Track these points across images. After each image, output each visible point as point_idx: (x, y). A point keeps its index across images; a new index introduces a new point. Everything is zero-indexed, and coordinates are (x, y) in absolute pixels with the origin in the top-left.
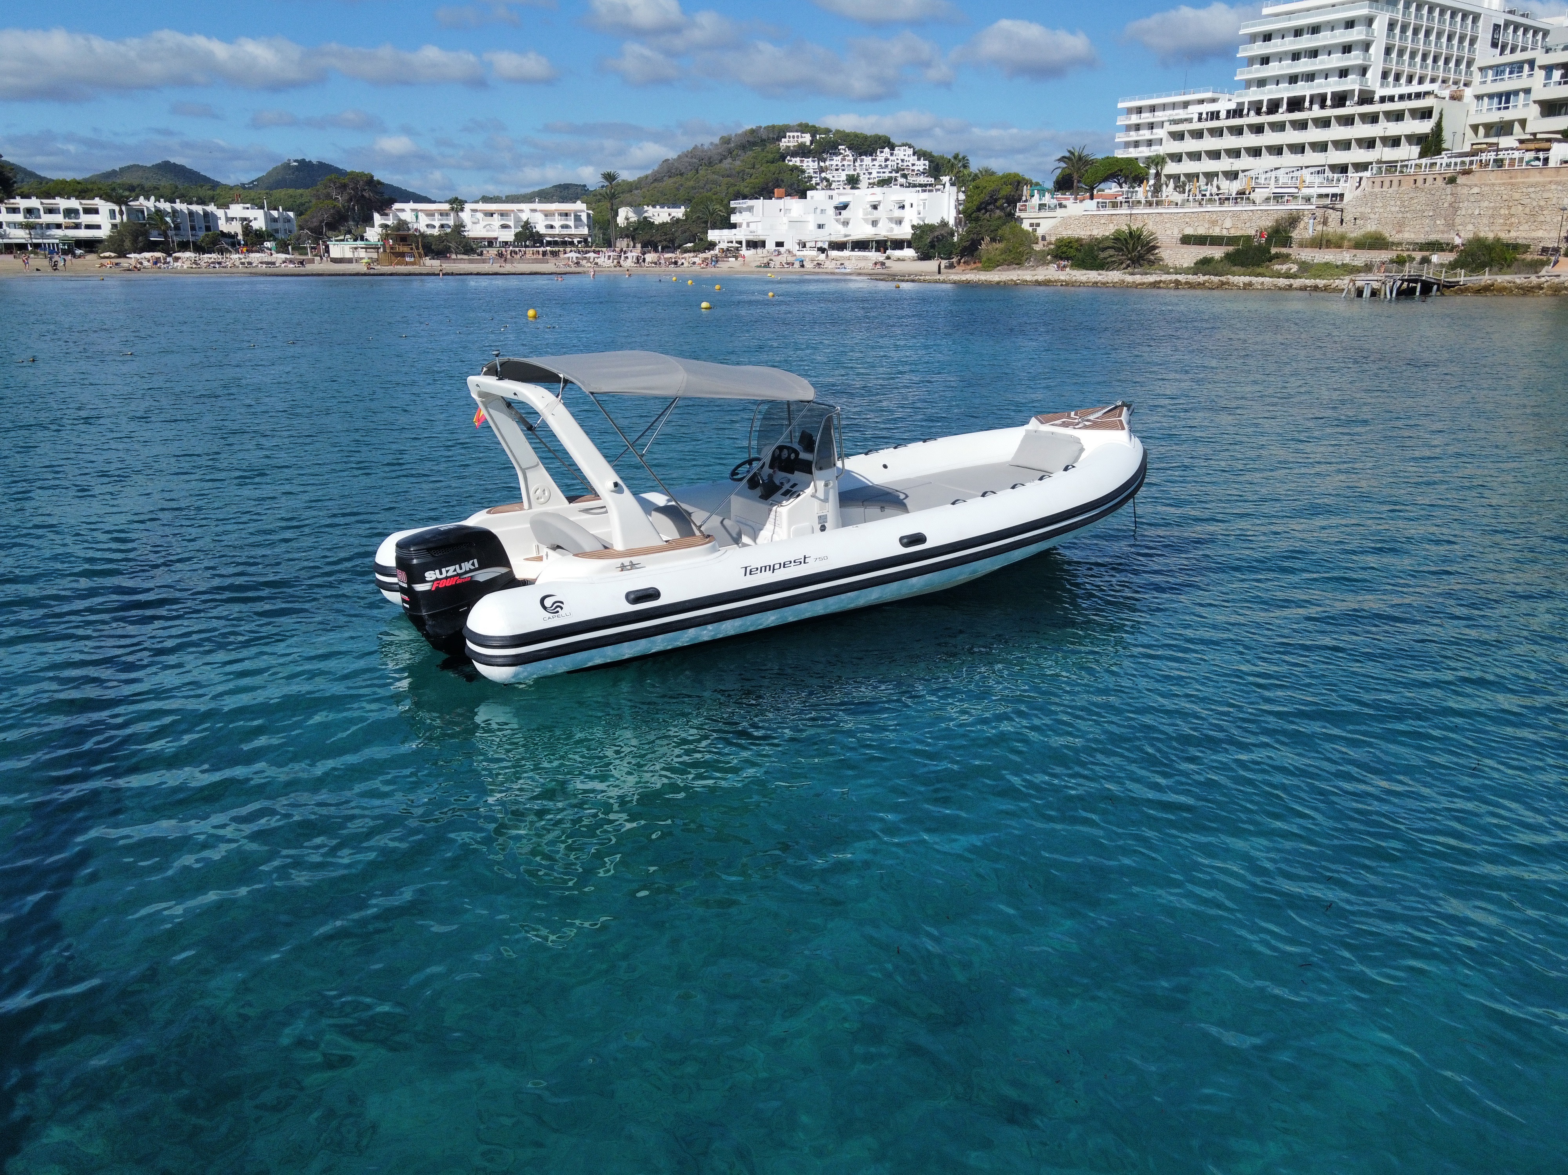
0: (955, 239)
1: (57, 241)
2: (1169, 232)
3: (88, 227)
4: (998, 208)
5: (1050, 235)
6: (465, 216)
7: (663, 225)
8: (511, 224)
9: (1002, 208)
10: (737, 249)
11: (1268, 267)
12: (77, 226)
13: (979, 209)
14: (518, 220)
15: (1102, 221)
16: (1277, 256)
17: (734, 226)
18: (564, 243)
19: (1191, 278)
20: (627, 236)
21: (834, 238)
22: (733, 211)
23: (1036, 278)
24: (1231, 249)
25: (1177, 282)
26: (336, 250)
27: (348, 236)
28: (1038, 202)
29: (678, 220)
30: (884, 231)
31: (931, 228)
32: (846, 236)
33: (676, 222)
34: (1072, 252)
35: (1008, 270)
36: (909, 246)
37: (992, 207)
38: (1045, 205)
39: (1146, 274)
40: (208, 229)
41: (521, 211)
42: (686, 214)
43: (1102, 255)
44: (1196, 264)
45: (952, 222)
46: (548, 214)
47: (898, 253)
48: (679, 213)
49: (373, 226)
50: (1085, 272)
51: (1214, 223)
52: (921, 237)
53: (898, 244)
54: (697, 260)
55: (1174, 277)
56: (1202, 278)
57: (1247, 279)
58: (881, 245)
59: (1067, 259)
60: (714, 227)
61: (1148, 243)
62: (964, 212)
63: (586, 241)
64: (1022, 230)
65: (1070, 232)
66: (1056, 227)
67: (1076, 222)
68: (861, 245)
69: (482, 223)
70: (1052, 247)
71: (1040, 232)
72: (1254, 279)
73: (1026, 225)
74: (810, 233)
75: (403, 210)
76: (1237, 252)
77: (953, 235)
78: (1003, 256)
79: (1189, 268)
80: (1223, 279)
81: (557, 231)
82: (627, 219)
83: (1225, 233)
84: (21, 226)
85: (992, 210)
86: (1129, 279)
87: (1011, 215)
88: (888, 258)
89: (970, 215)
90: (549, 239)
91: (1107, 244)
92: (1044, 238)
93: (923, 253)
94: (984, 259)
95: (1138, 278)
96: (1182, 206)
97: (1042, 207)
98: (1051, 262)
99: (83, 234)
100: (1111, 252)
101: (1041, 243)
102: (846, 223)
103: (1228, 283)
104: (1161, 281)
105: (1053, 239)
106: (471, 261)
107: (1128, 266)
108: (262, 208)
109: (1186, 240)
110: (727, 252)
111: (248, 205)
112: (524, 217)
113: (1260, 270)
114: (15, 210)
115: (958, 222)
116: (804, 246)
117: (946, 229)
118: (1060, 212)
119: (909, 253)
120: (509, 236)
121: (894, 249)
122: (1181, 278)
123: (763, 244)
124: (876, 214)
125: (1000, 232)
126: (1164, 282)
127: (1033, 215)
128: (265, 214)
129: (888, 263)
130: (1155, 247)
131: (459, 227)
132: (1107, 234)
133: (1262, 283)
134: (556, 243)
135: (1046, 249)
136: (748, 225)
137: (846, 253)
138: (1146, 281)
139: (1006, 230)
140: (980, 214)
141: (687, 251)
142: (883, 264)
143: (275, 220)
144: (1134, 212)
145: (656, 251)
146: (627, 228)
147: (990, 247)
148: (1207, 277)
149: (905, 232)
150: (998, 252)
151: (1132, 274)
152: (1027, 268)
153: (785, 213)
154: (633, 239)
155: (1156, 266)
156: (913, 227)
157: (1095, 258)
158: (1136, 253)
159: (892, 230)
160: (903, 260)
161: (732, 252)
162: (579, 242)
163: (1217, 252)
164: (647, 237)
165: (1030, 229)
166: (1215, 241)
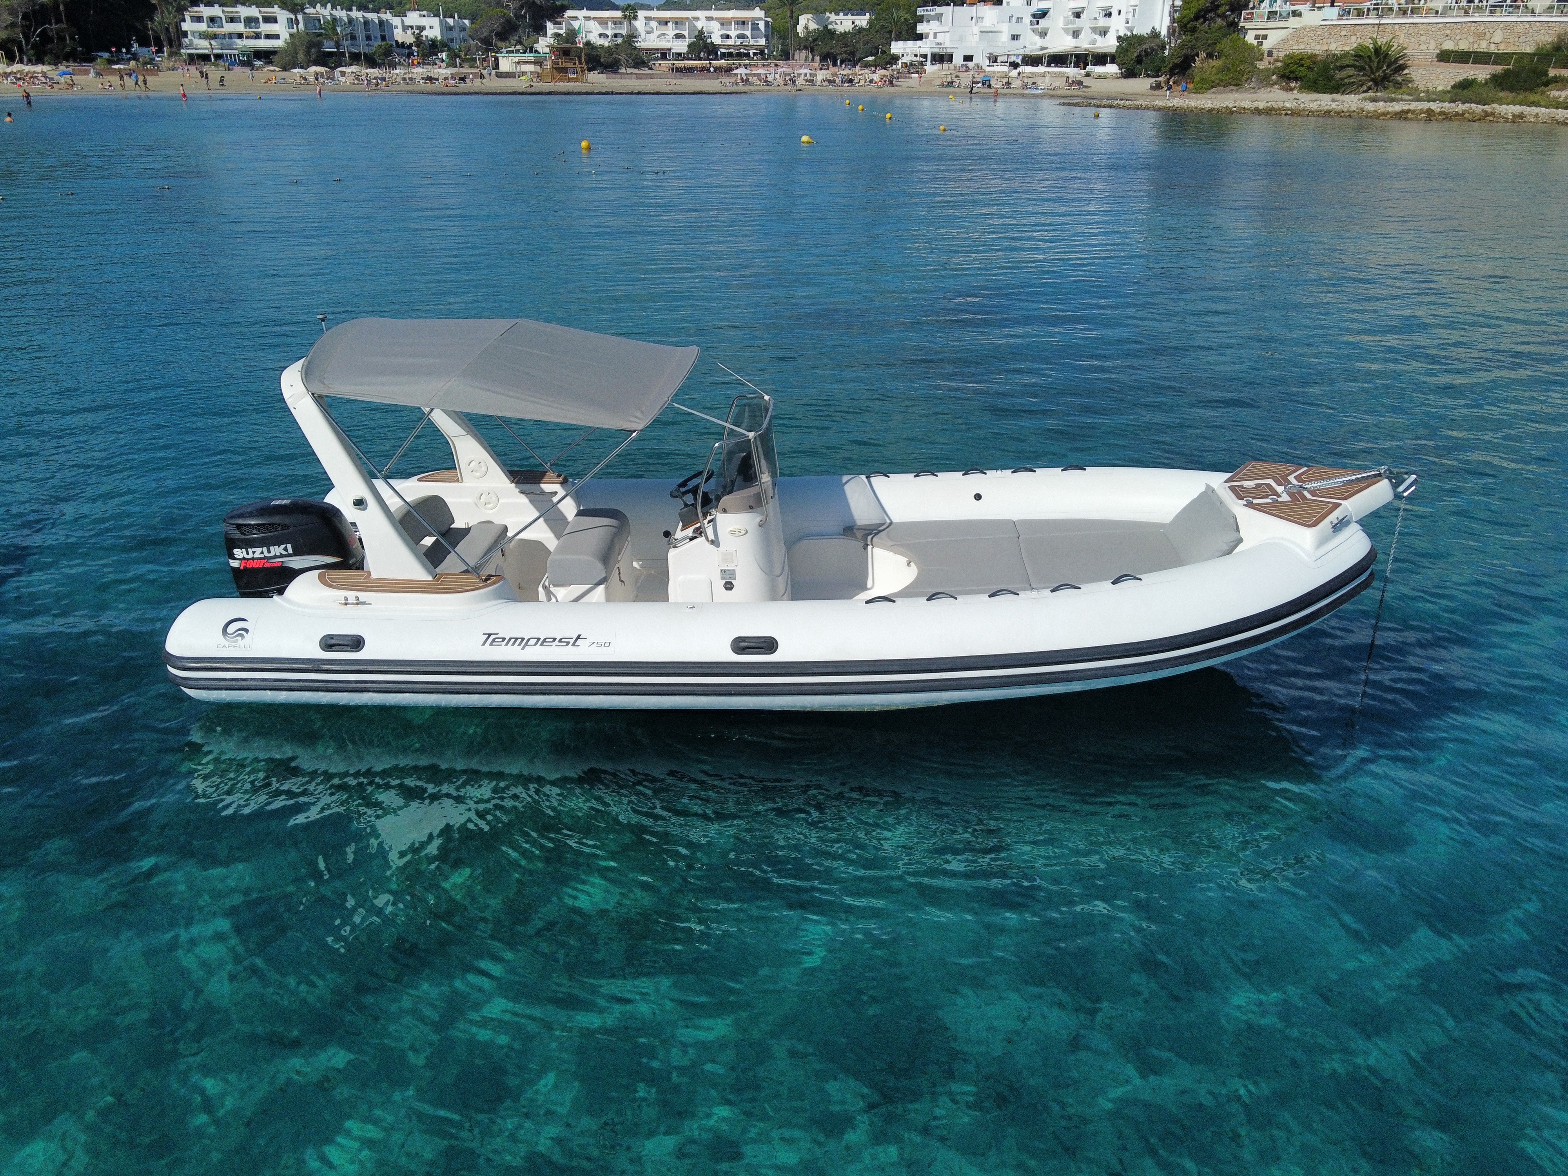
0: (1167, 52)
1: (236, 52)
2: (1423, 47)
3: (268, 37)
4: (1219, 16)
5: (1278, 50)
6: (639, 24)
7: (845, 34)
8: (686, 33)
9: (1223, 16)
10: (922, 64)
11: (1543, 93)
12: (258, 36)
13: (1197, 18)
14: (692, 28)
15: (1343, 33)
16: (1556, 80)
17: (920, 37)
18: (740, 55)
19: (1447, 106)
20: (806, 48)
21: (1028, 52)
22: (921, 19)
23: (1256, 104)
24: (1499, 69)
25: (1430, 112)
26: (506, 64)
27: (518, 47)
28: (1268, 9)
29: (861, 29)
30: (1086, 43)
31: (1138, 40)
32: (1042, 49)
33: (859, 31)
34: (1303, 71)
35: (1224, 92)
36: (1112, 62)
37: (1212, 15)
38: (1276, 13)
39: (1392, 100)
40: (383, 38)
41: (697, 19)
42: (870, 22)
43: (1339, 75)
44: (1453, 87)
45: (1164, 32)
46: (724, 23)
47: (1099, 69)
48: (863, 21)
49: (545, 35)
50: (1316, 96)
51: (1481, 36)
52: (1127, 50)
53: (1101, 59)
54: (876, 77)
55: (1426, 105)
56: (1461, 107)
57: (1517, 109)
58: (1081, 60)
59: (1296, 79)
60: (898, 38)
61: (1397, 60)
62: (1179, 21)
63: (762, 52)
64: (1245, 43)
65: (1302, 47)
66: (1285, 40)
67: (1311, 34)
68: (1058, 60)
69: (657, 33)
70: (1279, 64)
71: (1267, 45)
72: (1526, 110)
73: (1250, 38)
74: (1003, 45)
75: (576, 18)
76: (1507, 74)
77: (1164, 48)
78: (1220, 76)
79: (1445, 92)
80: (1487, 108)
81: (732, 42)
82: (806, 28)
83: (1493, 49)
84: (203, 35)
85: (1212, 19)
86: (1370, 106)
87: (1233, 26)
88: (1088, 75)
89: (1185, 26)
90: (723, 50)
91: (1345, 62)
92: (1270, 54)
93: (1127, 70)
94: (1197, 79)
95: (1381, 106)
96: (1444, 14)
97: (1272, 15)
98: (1275, 84)
99: (263, 44)
100: (1351, 71)
101: (1267, 59)
102: (1043, 34)
103: (1493, 114)
104: (1409, 111)
105: (1282, 55)
106: (639, 76)
107: (1369, 89)
108: (437, 15)
109: (1445, 57)
110: (911, 67)
111: (425, 13)
112: (699, 25)
113: (1533, 97)
114: (199, 19)
115: (1171, 33)
116: (995, 61)
117: (1157, 41)
118: (1293, 22)
119: (1112, 69)
120: (682, 47)
121: (1095, 64)
122: (1435, 106)
123: (950, 58)
124: (1078, 23)
125: (1218, 47)
126: (1413, 112)
127: (1260, 25)
128: (441, 21)
129: (1087, 81)
130: (1402, 67)
131: (632, 37)
132: (1347, 48)
133: (1537, 115)
134: (730, 55)
135: (1272, 67)
136: (935, 37)
137: (1041, 69)
138: (1390, 109)
139: (1226, 44)
140: (1197, 24)
141: (867, 65)
142: (1080, 83)
143: (451, 29)
144: (1383, 21)
145: (835, 65)
146: (806, 39)
147: (1205, 65)
148: (1466, 106)
149: (1109, 44)
150: (1214, 71)
151: (1374, 100)
152: (1247, 90)
153: (977, 22)
154: (812, 51)
155: (1404, 89)
156: (1119, 38)
157: (1329, 79)
158: (1380, 73)
159: (1094, 41)
160: (1105, 78)
161: (917, 67)
162: (755, 54)
163: (1481, 73)
164: (826, 49)
165: (1255, 42)
166: (1481, 58)
